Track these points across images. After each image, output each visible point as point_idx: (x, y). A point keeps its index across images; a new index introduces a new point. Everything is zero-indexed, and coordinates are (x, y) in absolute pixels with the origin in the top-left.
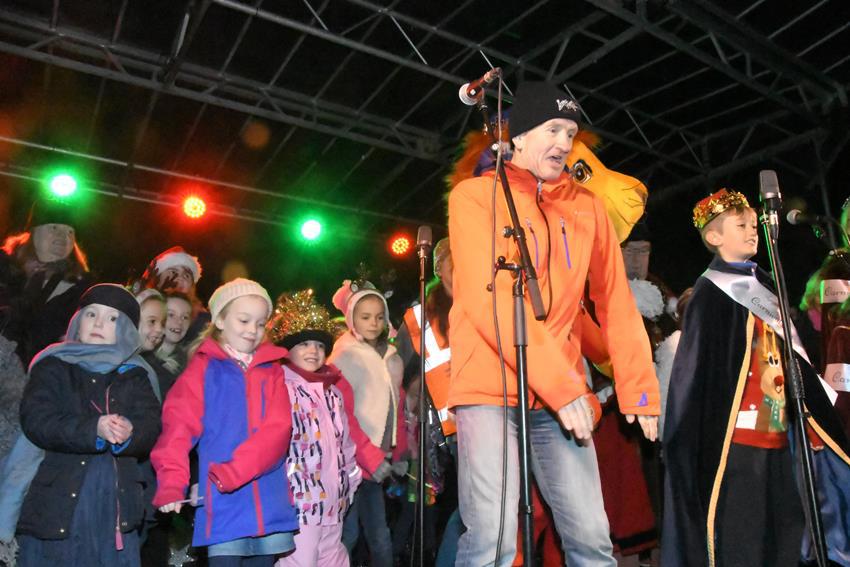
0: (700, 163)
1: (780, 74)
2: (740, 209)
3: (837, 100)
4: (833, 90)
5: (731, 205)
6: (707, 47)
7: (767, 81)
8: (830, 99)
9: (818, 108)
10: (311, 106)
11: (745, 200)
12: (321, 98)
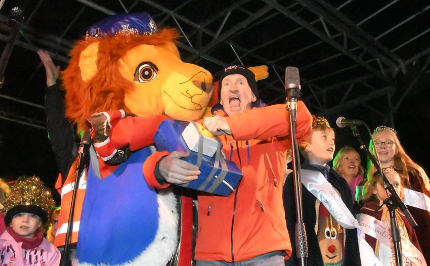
0: (321, 106)
1: (365, 49)
2: (323, 128)
3: (400, 69)
4: (398, 64)
5: (317, 124)
6: (319, 27)
7: (357, 53)
8: (397, 69)
9: (390, 74)
10: (56, 43)
11: (327, 123)
12: (63, 37)
